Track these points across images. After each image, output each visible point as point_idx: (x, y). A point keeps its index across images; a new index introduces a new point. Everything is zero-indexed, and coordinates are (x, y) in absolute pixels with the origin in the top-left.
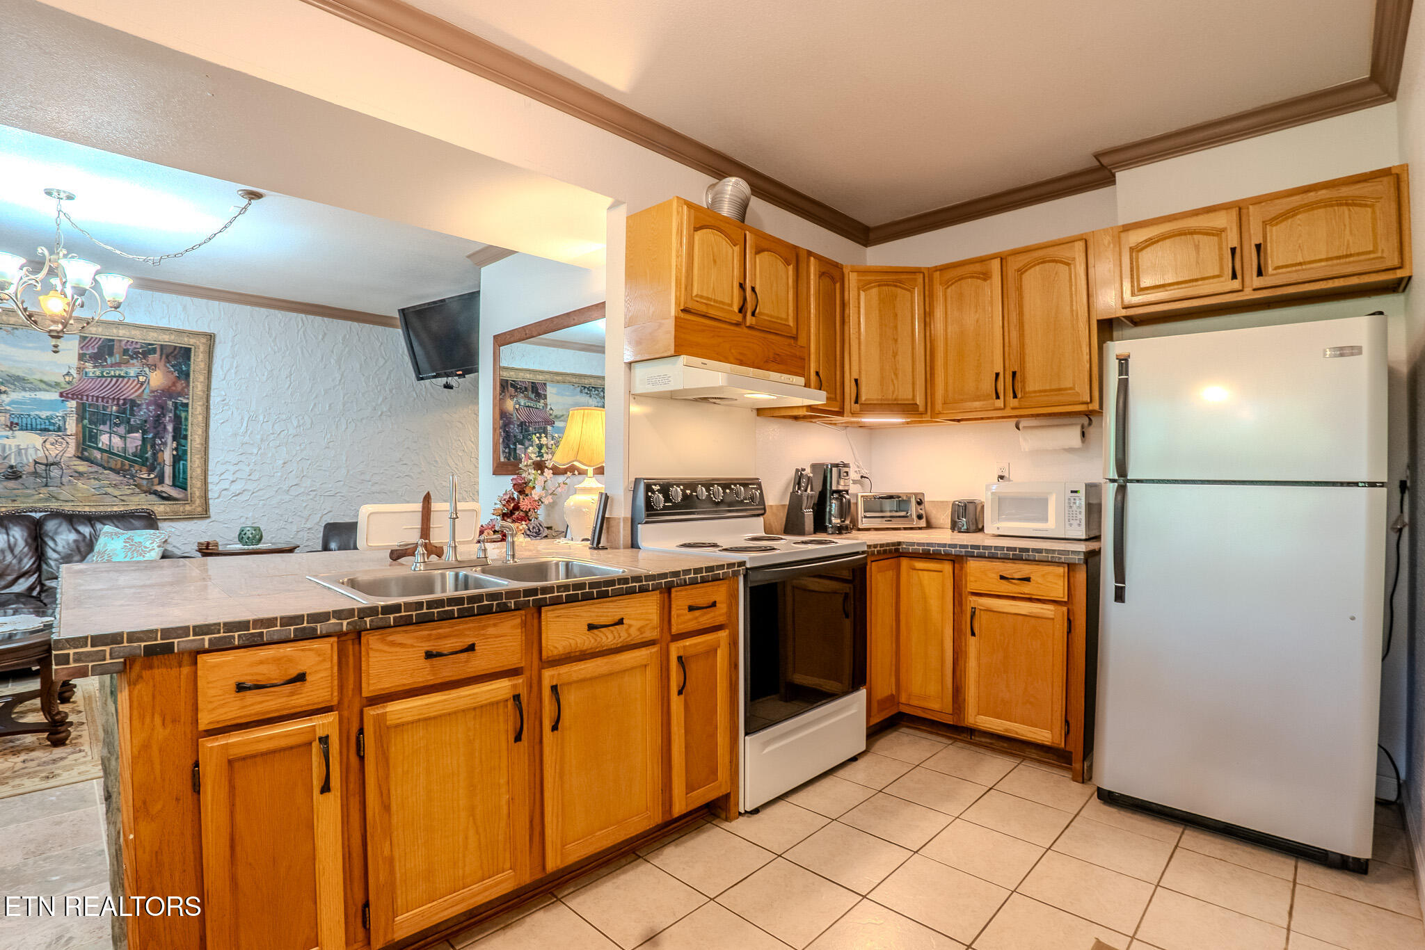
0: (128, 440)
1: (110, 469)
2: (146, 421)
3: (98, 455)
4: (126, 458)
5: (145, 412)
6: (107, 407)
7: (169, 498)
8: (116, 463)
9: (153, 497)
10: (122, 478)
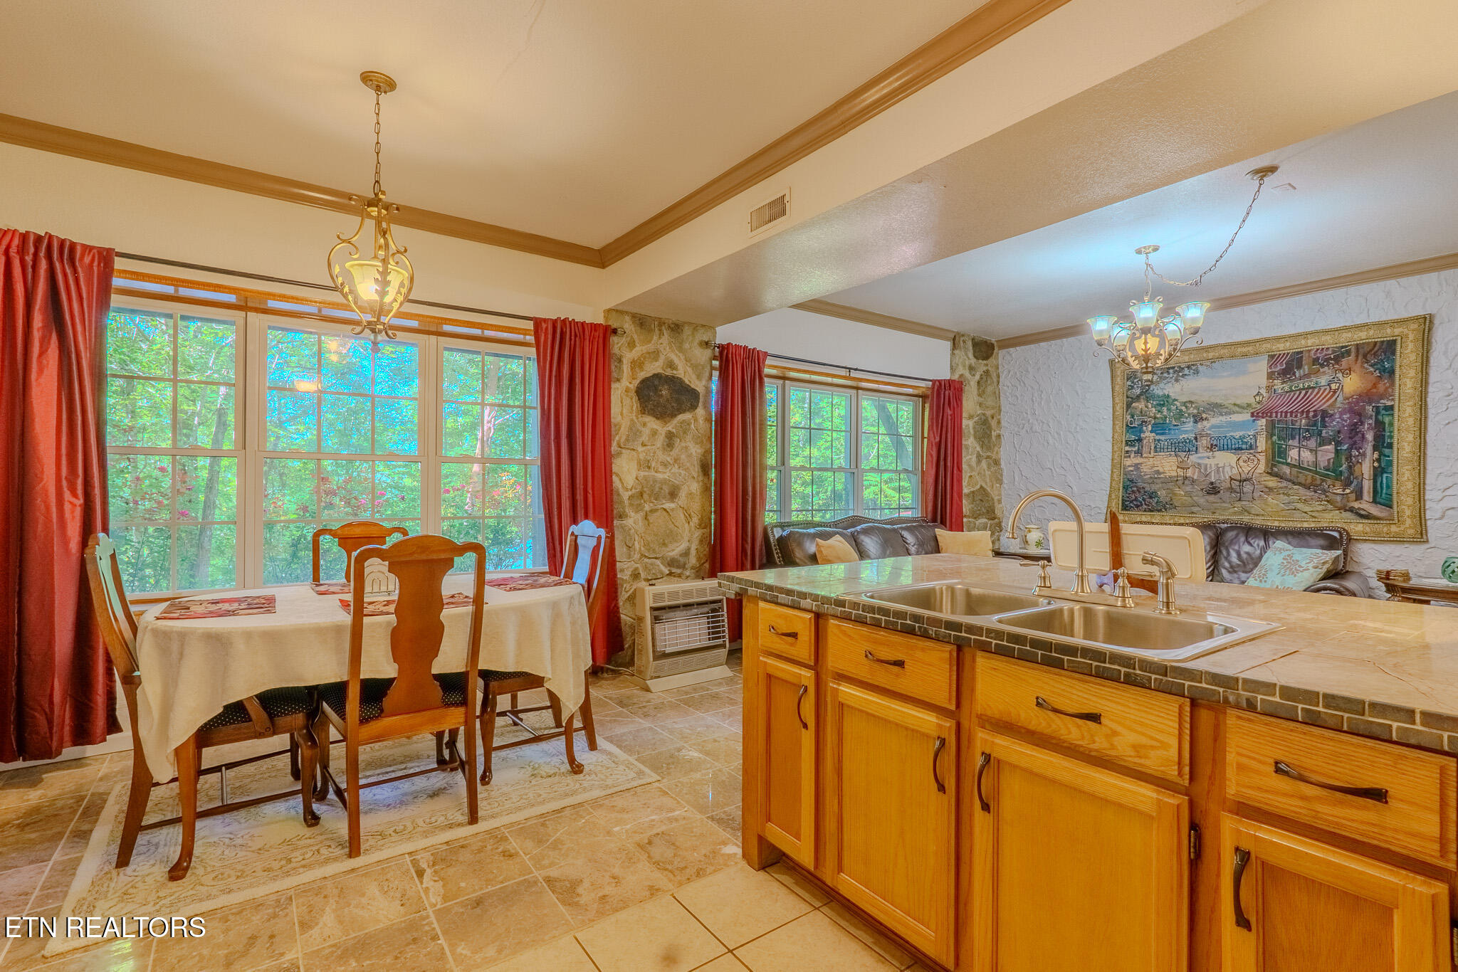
0: (1319, 454)
1: (1300, 484)
2: (1339, 432)
3: (1286, 470)
4: (1316, 473)
5: (1339, 421)
6: (1296, 421)
7: (1368, 517)
8: (1307, 477)
9: (1348, 514)
10: (1313, 493)
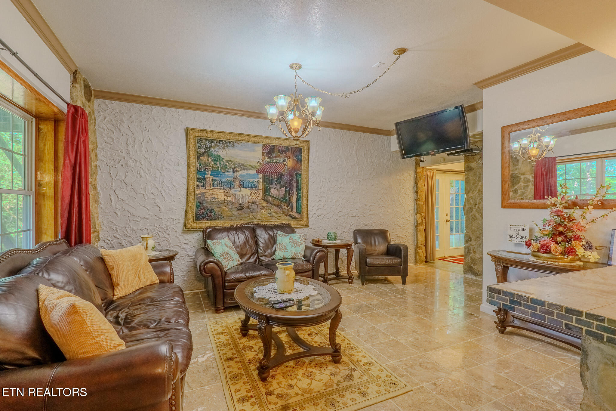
0: (280, 191)
1: (274, 205)
2: (286, 183)
3: (270, 198)
4: (279, 200)
5: (286, 178)
6: (273, 176)
7: (295, 218)
8: (276, 202)
9: (289, 217)
10: (278, 209)
